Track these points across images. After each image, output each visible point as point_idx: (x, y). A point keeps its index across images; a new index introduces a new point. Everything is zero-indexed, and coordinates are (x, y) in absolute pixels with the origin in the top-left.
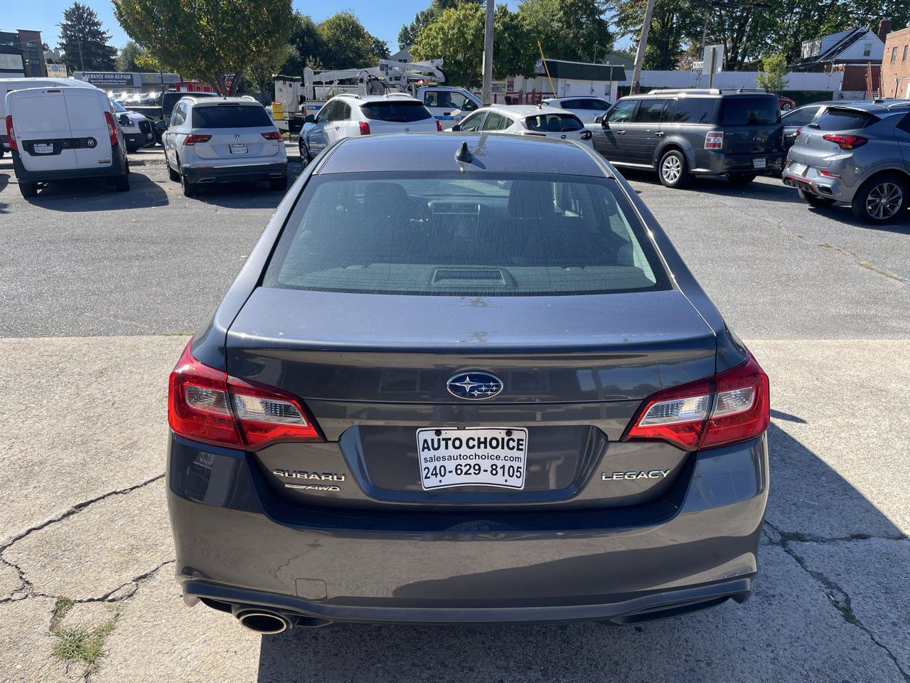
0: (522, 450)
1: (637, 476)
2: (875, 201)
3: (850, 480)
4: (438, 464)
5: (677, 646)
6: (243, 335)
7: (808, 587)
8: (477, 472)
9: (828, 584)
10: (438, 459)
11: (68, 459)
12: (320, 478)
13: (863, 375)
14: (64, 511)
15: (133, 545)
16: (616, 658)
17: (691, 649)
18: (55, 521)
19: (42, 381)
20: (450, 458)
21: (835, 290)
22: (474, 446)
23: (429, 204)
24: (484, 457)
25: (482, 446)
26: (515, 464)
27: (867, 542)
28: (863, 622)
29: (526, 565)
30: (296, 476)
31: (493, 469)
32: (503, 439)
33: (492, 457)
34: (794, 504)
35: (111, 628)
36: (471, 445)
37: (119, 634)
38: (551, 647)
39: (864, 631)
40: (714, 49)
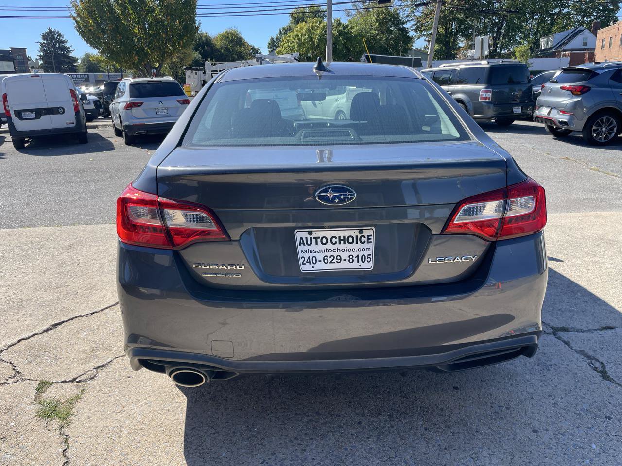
0: (371, 242)
1: (454, 260)
2: (598, 129)
3: (597, 294)
4: (311, 255)
5: (484, 398)
6: (170, 168)
7: (574, 360)
8: (339, 261)
9: (589, 357)
10: (311, 252)
11: (47, 297)
12: (227, 268)
13: (600, 232)
14: (45, 328)
15: (93, 347)
16: (441, 407)
17: (495, 400)
18: (38, 334)
19: (29, 253)
20: (319, 251)
21: (575, 184)
22: (336, 242)
23: (294, 124)
24: (343, 250)
25: (342, 242)
26: (366, 253)
27: (613, 331)
28: (615, 380)
29: (373, 334)
30: (210, 267)
31: (350, 259)
32: (357, 237)
33: (350, 250)
34: (559, 310)
35: (78, 398)
36: (334, 242)
37: (84, 401)
38: (394, 400)
39: (617, 385)
40: (482, 39)
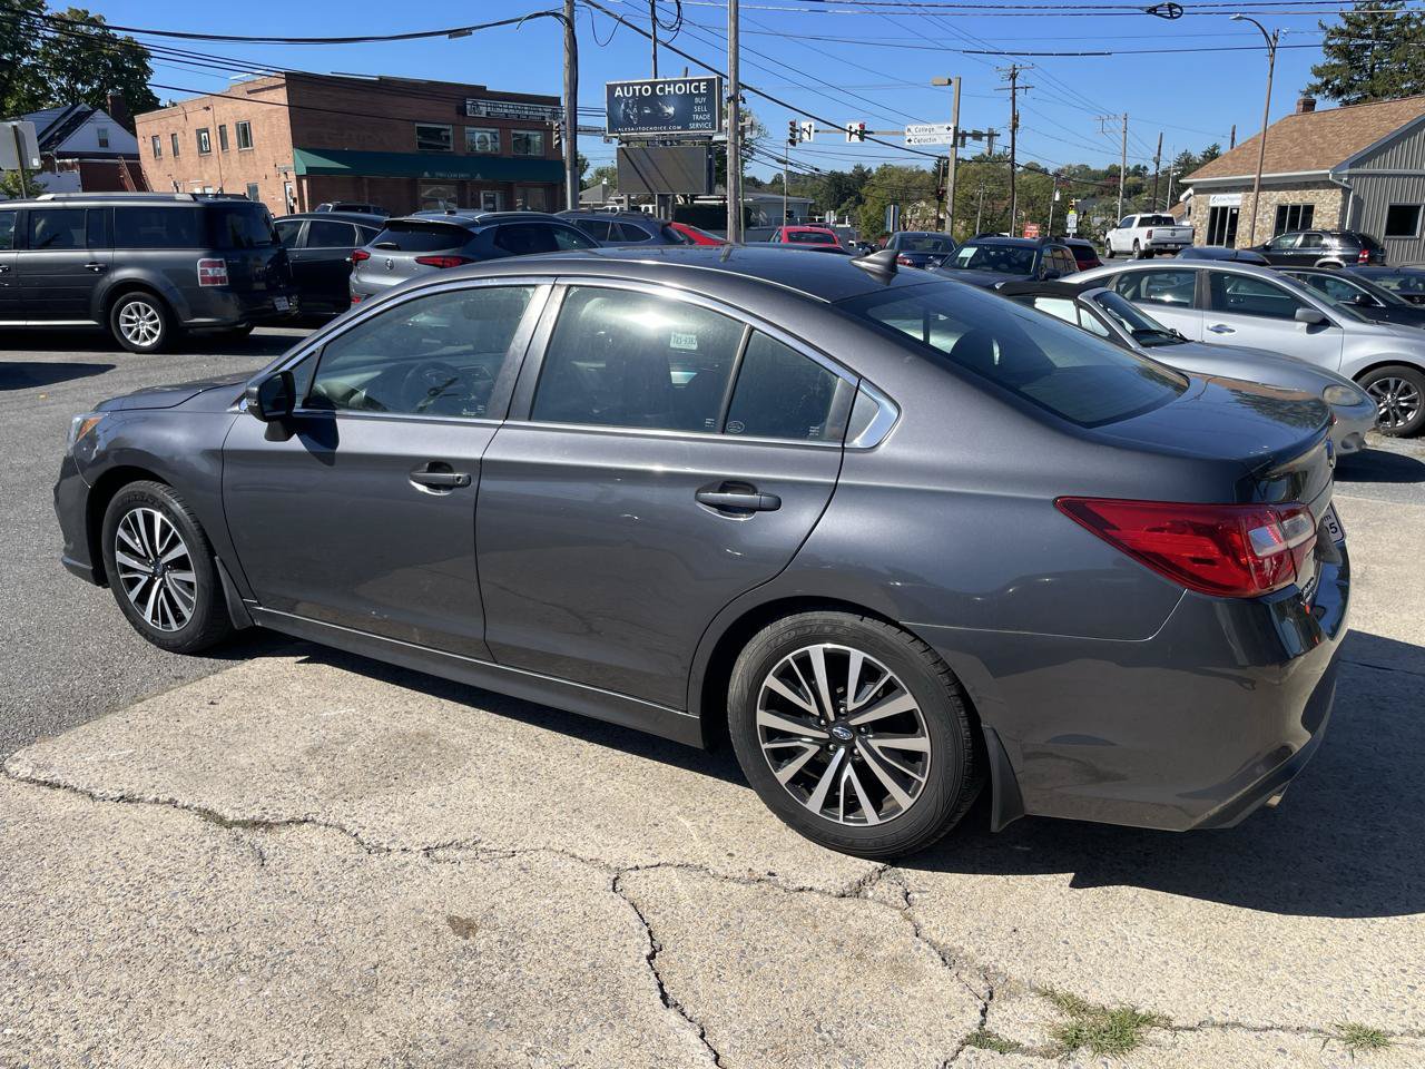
40: (15, 127)
